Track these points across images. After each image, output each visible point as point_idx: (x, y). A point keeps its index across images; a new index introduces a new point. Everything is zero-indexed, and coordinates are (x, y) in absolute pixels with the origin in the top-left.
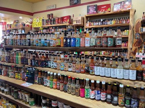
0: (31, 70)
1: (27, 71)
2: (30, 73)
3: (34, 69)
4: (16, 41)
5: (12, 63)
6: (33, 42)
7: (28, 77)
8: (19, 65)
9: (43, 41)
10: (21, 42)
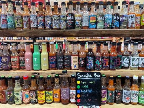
0: (89, 77)
1: (78, 82)
2: (88, 84)
3: (98, 76)
4: (25, 19)
5: (16, 69)
6: (82, 21)
7: (81, 94)
8: (46, 72)
9: (109, 17)
10: (44, 20)
